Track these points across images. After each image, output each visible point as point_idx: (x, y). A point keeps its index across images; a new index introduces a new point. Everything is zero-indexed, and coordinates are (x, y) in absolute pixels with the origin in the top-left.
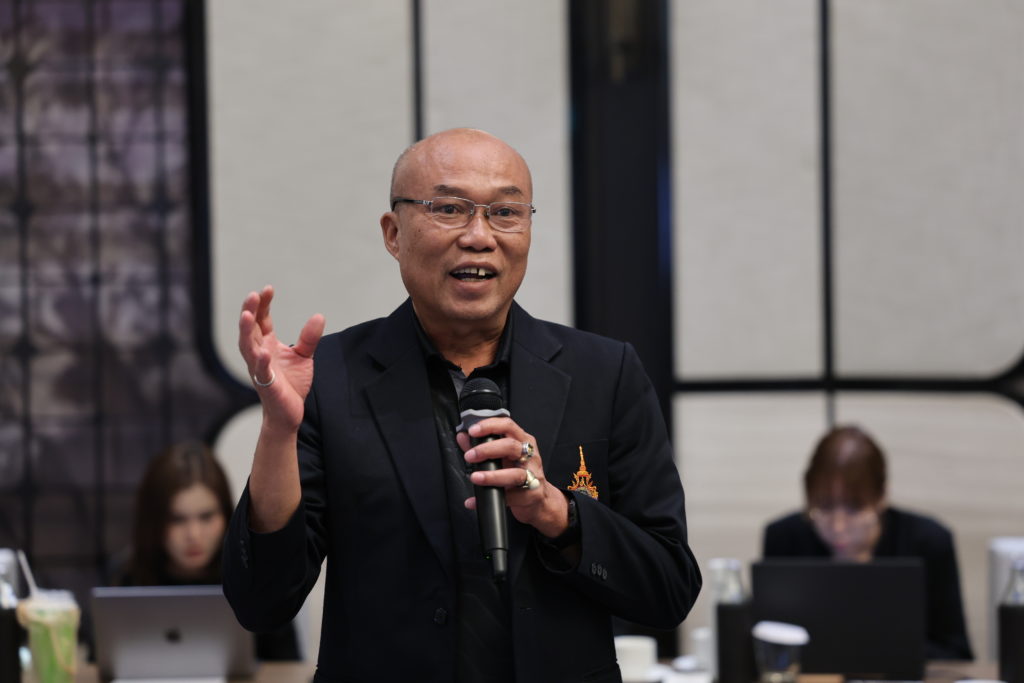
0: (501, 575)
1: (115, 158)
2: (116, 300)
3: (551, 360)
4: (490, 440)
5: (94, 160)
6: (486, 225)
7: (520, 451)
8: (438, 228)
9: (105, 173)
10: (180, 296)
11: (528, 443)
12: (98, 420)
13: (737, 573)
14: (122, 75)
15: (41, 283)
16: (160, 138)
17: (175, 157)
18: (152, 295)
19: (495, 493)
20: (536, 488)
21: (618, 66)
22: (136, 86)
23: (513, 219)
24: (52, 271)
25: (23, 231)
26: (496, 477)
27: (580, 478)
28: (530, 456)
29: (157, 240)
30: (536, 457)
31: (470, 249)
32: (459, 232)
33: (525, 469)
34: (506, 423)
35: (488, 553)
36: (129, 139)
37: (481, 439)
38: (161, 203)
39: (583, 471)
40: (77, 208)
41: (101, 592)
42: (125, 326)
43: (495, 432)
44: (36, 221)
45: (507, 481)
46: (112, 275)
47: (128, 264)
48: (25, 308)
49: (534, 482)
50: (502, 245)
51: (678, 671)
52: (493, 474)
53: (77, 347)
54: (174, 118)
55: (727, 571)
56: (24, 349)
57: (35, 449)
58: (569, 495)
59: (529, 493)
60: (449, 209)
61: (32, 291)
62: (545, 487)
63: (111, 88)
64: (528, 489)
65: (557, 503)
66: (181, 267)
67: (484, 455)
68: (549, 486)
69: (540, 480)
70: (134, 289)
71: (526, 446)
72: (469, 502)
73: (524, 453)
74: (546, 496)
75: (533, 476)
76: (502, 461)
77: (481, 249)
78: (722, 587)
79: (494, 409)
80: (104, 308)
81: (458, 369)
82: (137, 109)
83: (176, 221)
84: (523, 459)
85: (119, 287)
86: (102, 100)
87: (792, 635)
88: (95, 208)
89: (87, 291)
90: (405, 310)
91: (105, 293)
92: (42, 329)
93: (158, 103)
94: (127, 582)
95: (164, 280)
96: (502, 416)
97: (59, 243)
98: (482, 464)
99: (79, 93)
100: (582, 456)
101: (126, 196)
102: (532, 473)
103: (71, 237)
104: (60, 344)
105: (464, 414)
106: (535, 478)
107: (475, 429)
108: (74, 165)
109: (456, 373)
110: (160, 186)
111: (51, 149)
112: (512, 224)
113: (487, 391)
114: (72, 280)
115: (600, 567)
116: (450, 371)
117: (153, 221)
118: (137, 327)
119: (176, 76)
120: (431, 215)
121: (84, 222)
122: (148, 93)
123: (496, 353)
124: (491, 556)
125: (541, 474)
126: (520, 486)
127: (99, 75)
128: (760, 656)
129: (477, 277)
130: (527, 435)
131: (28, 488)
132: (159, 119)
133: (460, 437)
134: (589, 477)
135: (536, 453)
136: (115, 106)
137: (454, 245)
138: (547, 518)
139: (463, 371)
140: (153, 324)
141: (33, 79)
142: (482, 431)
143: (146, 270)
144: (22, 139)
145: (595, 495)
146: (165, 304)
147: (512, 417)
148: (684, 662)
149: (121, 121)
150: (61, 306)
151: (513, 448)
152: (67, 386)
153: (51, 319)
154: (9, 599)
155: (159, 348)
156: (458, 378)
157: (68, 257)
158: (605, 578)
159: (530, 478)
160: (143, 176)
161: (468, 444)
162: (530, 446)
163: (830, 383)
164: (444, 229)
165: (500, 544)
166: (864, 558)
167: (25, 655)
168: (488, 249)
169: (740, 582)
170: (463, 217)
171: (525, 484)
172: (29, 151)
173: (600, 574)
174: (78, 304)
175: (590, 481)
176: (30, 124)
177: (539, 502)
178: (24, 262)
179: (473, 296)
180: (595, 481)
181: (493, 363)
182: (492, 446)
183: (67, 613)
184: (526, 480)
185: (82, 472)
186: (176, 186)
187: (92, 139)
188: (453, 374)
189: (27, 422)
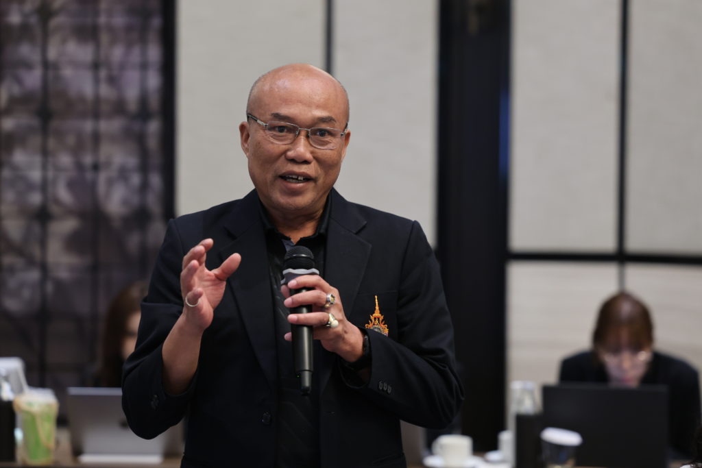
0: (307, 389)
1: (113, 80)
2: (110, 182)
3: (357, 234)
4: (304, 291)
5: (97, 81)
6: (307, 143)
7: (325, 300)
8: (272, 143)
9: (105, 91)
10: (156, 180)
11: (332, 294)
12: (94, 268)
13: (531, 392)
14: (119, 21)
15: (58, 169)
16: (144, 66)
17: (154, 81)
18: (136, 179)
19: (305, 330)
20: (336, 327)
21: (473, 23)
22: (129, 29)
23: (328, 138)
24: (65, 160)
25: (45, 131)
26: (306, 319)
27: (375, 319)
28: (332, 304)
29: (140, 139)
30: (337, 304)
31: (293, 161)
32: (286, 147)
33: (328, 313)
34: (316, 279)
35: (298, 373)
36: (123, 66)
37: (298, 290)
38: (144, 113)
39: (377, 314)
40: (83, 115)
41: (74, 391)
42: (116, 201)
43: (307, 285)
44: (55, 124)
45: (314, 322)
46: (108, 164)
47: (119, 156)
48: (44, 186)
49: (334, 322)
50: (317, 159)
51: (487, 461)
52: (305, 316)
53: (81, 214)
54: (154, 53)
55: (524, 390)
56: (43, 216)
57: (50, 288)
58: (364, 332)
59: (331, 330)
60: (281, 129)
61: (50, 174)
62: (345, 326)
63: (111, 29)
64: (330, 327)
65: (354, 337)
66: (156, 159)
67: (299, 302)
68: (349, 324)
69: (340, 321)
70: (123, 174)
71: (329, 296)
72: (288, 336)
73: (327, 301)
74: (346, 332)
75: (335, 318)
76: (311, 307)
77: (301, 161)
78: (521, 402)
79: (308, 268)
80: (102, 188)
81: (289, 239)
82: (129, 45)
83: (154, 127)
84: (328, 305)
85: (113, 172)
86: (104, 38)
87: (570, 438)
88: (96, 115)
89: (89, 176)
90: (253, 195)
91: (102, 177)
92: (57, 201)
93: (143, 41)
94: (97, 384)
95: (144, 168)
96: (313, 274)
97: (71, 140)
98: (296, 309)
99: (87, 33)
100: (377, 303)
101: (119, 108)
102: (333, 316)
103: (80, 137)
104: (69, 212)
105: (285, 272)
106: (336, 319)
107: (293, 283)
108: (82, 84)
109: (287, 242)
110: (143, 100)
111: (67, 72)
112: (327, 143)
113: (303, 255)
114: (80, 167)
115: (385, 385)
116: (283, 240)
117: (136, 126)
118: (125, 202)
119: (156, 22)
120: (268, 132)
121: (88, 126)
122: (136, 34)
123: (317, 228)
124: (300, 375)
125: (341, 315)
126: (325, 325)
127: (102, 20)
128: (546, 453)
129: (297, 181)
130: (332, 288)
131: (42, 315)
132: (144, 53)
133: (283, 287)
134: (382, 318)
135: (338, 301)
136: (113, 42)
137: (283, 156)
138: (347, 348)
139: (292, 240)
140: (135, 200)
141: (55, 22)
142: (298, 284)
143: (132, 161)
144: (46, 65)
145: (386, 332)
146: (144, 187)
147: (320, 275)
148: (493, 456)
149: (117, 53)
150: (71, 185)
151: (319, 298)
152: (74, 243)
153: (64, 194)
154: (7, 394)
155: (140, 217)
156: (288, 244)
157: (77, 150)
158: (389, 392)
159: (331, 319)
160: (132, 94)
161: (288, 294)
162: (332, 296)
163: (621, 257)
164: (276, 145)
165: (307, 367)
166: (633, 384)
167: (19, 434)
168: (306, 162)
169: (533, 399)
170: (291, 136)
171: (328, 324)
172: (51, 73)
173: (385, 389)
174: (83, 184)
175: (382, 322)
176: (52, 53)
177: (339, 337)
178: (45, 152)
179: (295, 193)
180: (386, 321)
181: (314, 234)
182: (305, 296)
183: (49, 406)
184: (328, 321)
185: (82, 305)
186: (154, 102)
187: (96, 66)
188: (285, 242)
189: (44, 267)
